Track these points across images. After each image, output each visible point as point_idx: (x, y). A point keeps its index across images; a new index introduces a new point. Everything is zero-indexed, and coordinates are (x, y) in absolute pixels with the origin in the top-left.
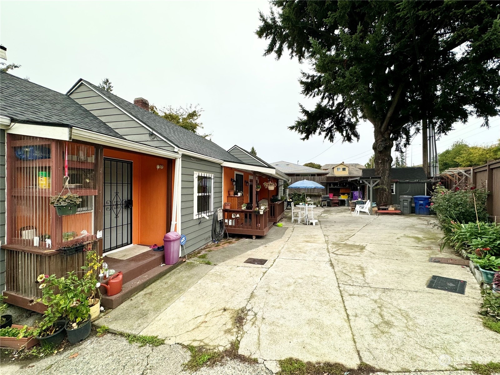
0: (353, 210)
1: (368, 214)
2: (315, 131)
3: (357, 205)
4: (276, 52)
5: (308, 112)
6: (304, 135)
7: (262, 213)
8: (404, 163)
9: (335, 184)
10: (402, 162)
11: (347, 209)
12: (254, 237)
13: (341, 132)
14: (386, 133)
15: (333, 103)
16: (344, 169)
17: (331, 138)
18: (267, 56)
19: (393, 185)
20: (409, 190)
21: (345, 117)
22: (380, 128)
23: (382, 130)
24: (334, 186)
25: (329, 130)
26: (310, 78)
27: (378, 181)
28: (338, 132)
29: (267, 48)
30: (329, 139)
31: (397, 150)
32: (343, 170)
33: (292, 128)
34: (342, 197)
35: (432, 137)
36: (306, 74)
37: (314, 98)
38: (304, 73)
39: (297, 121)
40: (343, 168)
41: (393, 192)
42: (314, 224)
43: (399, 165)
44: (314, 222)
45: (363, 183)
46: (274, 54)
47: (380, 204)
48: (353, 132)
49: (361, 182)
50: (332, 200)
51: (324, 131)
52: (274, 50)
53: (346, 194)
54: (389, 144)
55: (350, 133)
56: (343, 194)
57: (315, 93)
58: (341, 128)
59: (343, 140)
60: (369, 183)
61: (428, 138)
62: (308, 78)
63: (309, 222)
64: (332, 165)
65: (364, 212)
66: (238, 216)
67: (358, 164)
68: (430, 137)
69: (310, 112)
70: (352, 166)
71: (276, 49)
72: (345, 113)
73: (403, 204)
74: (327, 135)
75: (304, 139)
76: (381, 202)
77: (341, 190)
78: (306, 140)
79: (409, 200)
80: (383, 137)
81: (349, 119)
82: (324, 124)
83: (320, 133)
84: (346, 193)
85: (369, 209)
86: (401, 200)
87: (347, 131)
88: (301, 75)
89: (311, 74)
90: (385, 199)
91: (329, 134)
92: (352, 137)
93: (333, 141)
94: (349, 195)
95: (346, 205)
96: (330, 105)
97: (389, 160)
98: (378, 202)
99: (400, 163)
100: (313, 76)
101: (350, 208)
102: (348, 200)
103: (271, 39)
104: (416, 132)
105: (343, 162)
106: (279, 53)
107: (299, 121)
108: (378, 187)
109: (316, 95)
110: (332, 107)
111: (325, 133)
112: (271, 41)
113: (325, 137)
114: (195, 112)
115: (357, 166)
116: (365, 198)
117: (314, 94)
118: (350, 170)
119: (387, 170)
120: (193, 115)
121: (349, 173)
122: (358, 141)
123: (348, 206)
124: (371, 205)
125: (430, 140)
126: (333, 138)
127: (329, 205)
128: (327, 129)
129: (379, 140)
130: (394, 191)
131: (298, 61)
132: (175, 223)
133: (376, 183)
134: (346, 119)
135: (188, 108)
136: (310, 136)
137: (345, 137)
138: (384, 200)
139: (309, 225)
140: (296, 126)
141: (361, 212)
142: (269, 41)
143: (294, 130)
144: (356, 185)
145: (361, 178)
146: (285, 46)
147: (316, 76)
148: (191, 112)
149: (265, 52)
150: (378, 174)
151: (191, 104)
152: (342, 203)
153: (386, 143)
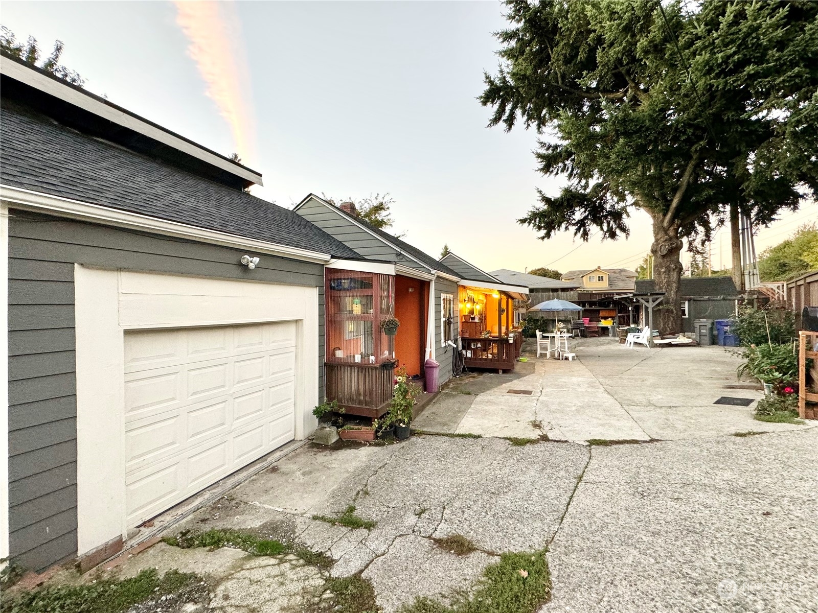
0: (623, 340)
1: (647, 347)
2: (559, 226)
3: (629, 334)
4: (505, 121)
5: (550, 199)
6: (543, 232)
7: (511, 341)
8: (708, 264)
9: (591, 304)
10: (703, 263)
11: (612, 341)
12: (501, 372)
13: (600, 224)
14: (672, 228)
15: (587, 183)
16: (601, 279)
17: (585, 234)
18: (493, 127)
19: (684, 303)
20: (709, 311)
21: (605, 203)
22: (662, 221)
23: (665, 224)
24: (591, 306)
25: (582, 224)
26: (551, 148)
27: (661, 298)
28: (595, 225)
29: (492, 117)
30: (582, 236)
31: (690, 249)
32: (599, 280)
33: (523, 221)
34: (604, 323)
35: (747, 228)
36: (545, 144)
37: (557, 176)
38: (542, 143)
39: (532, 212)
40: (599, 277)
41: (685, 315)
42: (570, 359)
43: (698, 268)
44: (570, 356)
45: (638, 301)
46: (502, 125)
47: (665, 332)
48: (619, 224)
49: (635, 301)
50: (588, 328)
51: (574, 224)
52: (502, 119)
53: (609, 319)
54: (677, 245)
55: (614, 226)
56: (606, 318)
57: (558, 170)
58: (600, 218)
59: (603, 236)
60: (647, 302)
61: (740, 231)
62: (548, 149)
63: (563, 356)
64: (581, 272)
65: (640, 344)
66: (479, 345)
67: (625, 270)
68: (743, 229)
69: (553, 200)
70: (615, 272)
71: (504, 117)
72: (606, 197)
73: (700, 331)
74: (578, 230)
75: (543, 238)
76: (666, 330)
77: (601, 314)
78: (546, 239)
79: (709, 326)
80: (666, 234)
81: (611, 206)
82: (574, 214)
83: (567, 228)
84: (610, 317)
85: (648, 340)
86: (697, 325)
87: (608, 223)
88: (539, 145)
89: (553, 144)
90: (672, 325)
91: (582, 229)
92: (618, 232)
93: (587, 239)
94: (614, 320)
95: (610, 335)
96: (582, 187)
97: (676, 268)
98: (661, 329)
99: (700, 265)
100: (556, 147)
101: (617, 339)
102: (613, 328)
103: (498, 104)
104: (718, 225)
105: (599, 267)
106: (510, 121)
107: (535, 210)
108: (661, 307)
109: (559, 172)
110: (585, 190)
111: (575, 227)
112: (498, 107)
113: (576, 234)
114: (382, 204)
115: (623, 273)
116: (641, 324)
117: (556, 170)
118: (611, 279)
119: (675, 282)
120: (379, 208)
121: (609, 285)
122: (627, 238)
123: (614, 336)
124: (652, 333)
125: (743, 233)
126: (587, 235)
127: (584, 335)
128: (578, 223)
129: (661, 238)
130: (687, 312)
131: (537, 131)
132: (430, 350)
133: (657, 302)
134: (608, 207)
135: (373, 198)
136: (553, 233)
137: (606, 232)
138: (670, 325)
139: (562, 359)
140: (529, 219)
141: (635, 343)
142: (495, 107)
143: (526, 224)
144: (627, 304)
145: (635, 295)
146: (518, 112)
147: (560, 146)
148: (375, 205)
149: (490, 123)
150: (661, 288)
151: (378, 194)
152: (604, 331)
153: (671, 244)
